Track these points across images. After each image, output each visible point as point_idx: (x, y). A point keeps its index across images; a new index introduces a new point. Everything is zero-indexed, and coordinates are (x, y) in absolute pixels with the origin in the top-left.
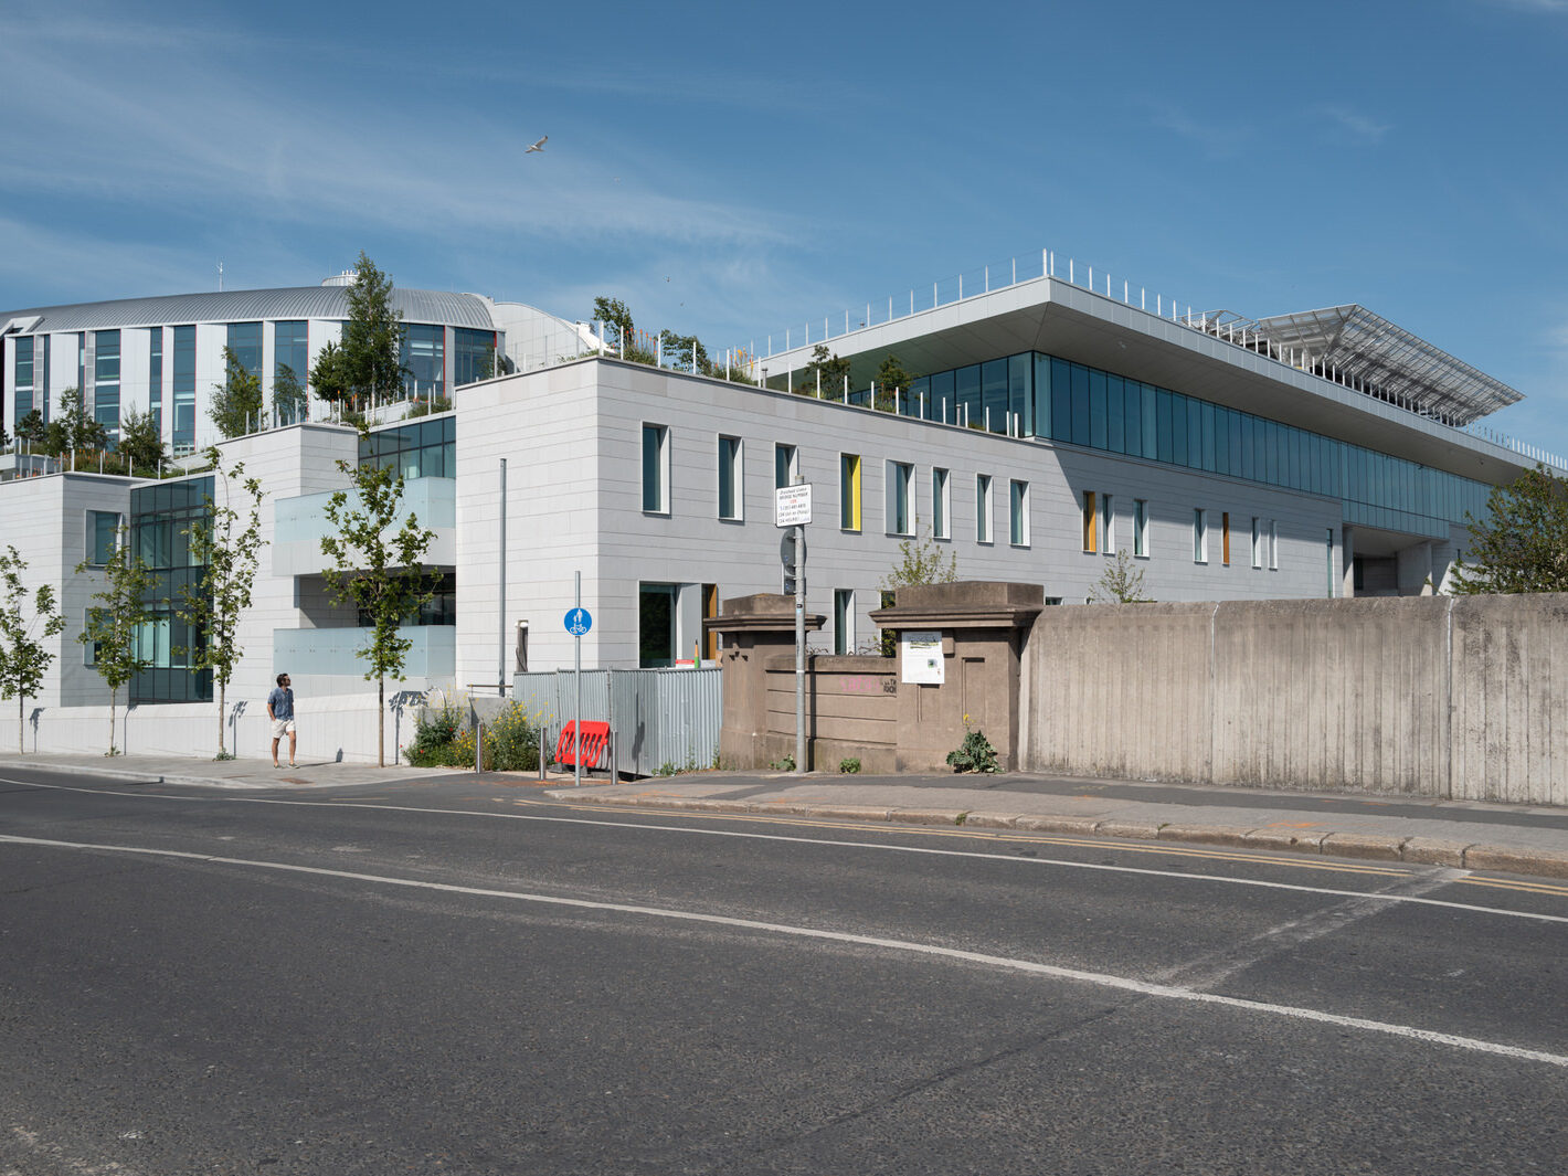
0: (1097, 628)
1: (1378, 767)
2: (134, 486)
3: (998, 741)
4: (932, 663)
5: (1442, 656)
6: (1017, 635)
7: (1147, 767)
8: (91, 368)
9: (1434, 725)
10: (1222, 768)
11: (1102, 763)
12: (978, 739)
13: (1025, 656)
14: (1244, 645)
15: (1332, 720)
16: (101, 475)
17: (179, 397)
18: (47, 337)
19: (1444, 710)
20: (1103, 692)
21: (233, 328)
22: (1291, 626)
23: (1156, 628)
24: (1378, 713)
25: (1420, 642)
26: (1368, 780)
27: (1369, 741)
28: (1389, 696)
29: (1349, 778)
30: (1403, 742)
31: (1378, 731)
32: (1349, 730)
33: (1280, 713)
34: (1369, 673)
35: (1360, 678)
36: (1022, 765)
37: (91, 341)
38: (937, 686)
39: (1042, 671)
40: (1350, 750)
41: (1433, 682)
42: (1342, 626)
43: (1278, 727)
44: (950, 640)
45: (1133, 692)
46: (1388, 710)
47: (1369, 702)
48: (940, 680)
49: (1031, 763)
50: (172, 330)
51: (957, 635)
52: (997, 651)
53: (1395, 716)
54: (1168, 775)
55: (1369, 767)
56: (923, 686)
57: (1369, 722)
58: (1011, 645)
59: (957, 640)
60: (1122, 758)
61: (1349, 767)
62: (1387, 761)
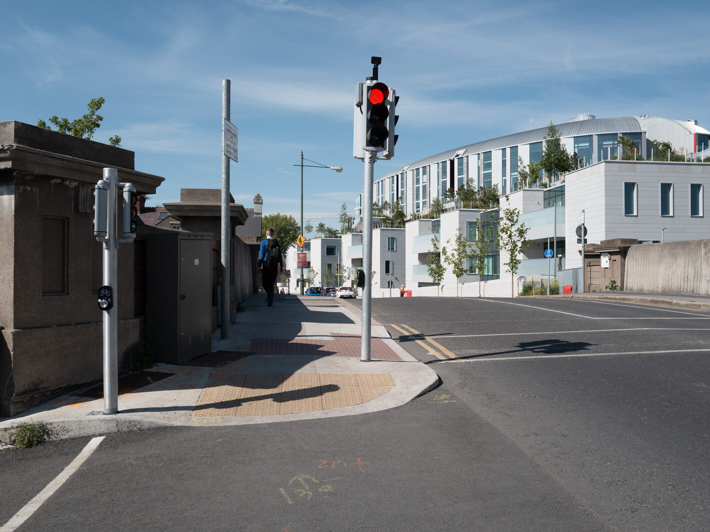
0: (639, 251)
1: (687, 287)
2: (481, 212)
3: (618, 284)
4: (607, 262)
5: (700, 258)
6: (623, 252)
7: (646, 289)
8: (482, 167)
9: (697, 276)
10: (660, 290)
11: (639, 288)
12: (614, 282)
13: (626, 259)
14: (665, 254)
15: (680, 275)
16: (471, 209)
17: (513, 174)
18: (467, 156)
19: (699, 270)
20: (640, 268)
21: (531, 146)
22: (674, 249)
23: (650, 250)
24: (688, 272)
25: (696, 252)
26: (685, 290)
27: (686, 279)
28: (690, 267)
29: (682, 290)
30: (692, 279)
31: (688, 277)
32: (683, 277)
33: (671, 273)
34: (687, 261)
35: (685, 263)
36: (624, 290)
37: (482, 156)
38: (607, 268)
39: (629, 263)
40: (682, 282)
41: (698, 264)
42: (683, 248)
43: (670, 277)
44: (609, 255)
45: (645, 268)
46: (690, 271)
47: (686, 269)
48: (608, 267)
49: (626, 289)
50: (509, 149)
51: (611, 253)
52: (618, 258)
53: (691, 272)
54: (651, 291)
55: (686, 287)
56: (606, 268)
57: (686, 275)
58: (621, 255)
59: (611, 255)
60: (642, 287)
61: (682, 287)
62: (689, 286)
